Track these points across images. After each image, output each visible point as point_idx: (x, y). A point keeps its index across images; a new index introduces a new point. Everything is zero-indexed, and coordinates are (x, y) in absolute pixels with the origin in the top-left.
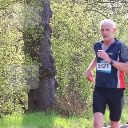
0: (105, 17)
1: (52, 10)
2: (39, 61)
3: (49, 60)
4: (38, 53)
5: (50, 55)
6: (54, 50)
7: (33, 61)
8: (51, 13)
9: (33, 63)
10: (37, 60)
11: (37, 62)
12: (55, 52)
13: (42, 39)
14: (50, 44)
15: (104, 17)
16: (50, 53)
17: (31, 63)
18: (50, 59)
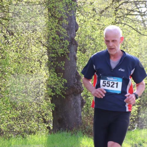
0: (135, 30)
1: (78, 23)
2: (64, 77)
3: (74, 76)
4: (63, 69)
5: (75, 71)
6: (80, 65)
7: (58, 77)
8: (77, 26)
9: (58, 80)
10: (62, 76)
11: (62, 78)
12: (81, 68)
13: (68, 54)
14: (76, 59)
15: (133, 30)
16: (76, 69)
17: (56, 80)
18: (76, 75)
